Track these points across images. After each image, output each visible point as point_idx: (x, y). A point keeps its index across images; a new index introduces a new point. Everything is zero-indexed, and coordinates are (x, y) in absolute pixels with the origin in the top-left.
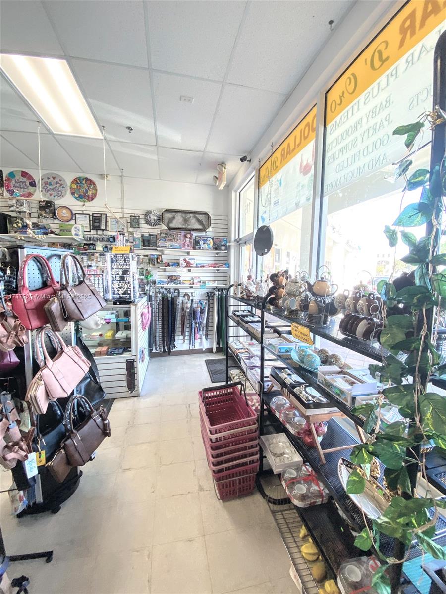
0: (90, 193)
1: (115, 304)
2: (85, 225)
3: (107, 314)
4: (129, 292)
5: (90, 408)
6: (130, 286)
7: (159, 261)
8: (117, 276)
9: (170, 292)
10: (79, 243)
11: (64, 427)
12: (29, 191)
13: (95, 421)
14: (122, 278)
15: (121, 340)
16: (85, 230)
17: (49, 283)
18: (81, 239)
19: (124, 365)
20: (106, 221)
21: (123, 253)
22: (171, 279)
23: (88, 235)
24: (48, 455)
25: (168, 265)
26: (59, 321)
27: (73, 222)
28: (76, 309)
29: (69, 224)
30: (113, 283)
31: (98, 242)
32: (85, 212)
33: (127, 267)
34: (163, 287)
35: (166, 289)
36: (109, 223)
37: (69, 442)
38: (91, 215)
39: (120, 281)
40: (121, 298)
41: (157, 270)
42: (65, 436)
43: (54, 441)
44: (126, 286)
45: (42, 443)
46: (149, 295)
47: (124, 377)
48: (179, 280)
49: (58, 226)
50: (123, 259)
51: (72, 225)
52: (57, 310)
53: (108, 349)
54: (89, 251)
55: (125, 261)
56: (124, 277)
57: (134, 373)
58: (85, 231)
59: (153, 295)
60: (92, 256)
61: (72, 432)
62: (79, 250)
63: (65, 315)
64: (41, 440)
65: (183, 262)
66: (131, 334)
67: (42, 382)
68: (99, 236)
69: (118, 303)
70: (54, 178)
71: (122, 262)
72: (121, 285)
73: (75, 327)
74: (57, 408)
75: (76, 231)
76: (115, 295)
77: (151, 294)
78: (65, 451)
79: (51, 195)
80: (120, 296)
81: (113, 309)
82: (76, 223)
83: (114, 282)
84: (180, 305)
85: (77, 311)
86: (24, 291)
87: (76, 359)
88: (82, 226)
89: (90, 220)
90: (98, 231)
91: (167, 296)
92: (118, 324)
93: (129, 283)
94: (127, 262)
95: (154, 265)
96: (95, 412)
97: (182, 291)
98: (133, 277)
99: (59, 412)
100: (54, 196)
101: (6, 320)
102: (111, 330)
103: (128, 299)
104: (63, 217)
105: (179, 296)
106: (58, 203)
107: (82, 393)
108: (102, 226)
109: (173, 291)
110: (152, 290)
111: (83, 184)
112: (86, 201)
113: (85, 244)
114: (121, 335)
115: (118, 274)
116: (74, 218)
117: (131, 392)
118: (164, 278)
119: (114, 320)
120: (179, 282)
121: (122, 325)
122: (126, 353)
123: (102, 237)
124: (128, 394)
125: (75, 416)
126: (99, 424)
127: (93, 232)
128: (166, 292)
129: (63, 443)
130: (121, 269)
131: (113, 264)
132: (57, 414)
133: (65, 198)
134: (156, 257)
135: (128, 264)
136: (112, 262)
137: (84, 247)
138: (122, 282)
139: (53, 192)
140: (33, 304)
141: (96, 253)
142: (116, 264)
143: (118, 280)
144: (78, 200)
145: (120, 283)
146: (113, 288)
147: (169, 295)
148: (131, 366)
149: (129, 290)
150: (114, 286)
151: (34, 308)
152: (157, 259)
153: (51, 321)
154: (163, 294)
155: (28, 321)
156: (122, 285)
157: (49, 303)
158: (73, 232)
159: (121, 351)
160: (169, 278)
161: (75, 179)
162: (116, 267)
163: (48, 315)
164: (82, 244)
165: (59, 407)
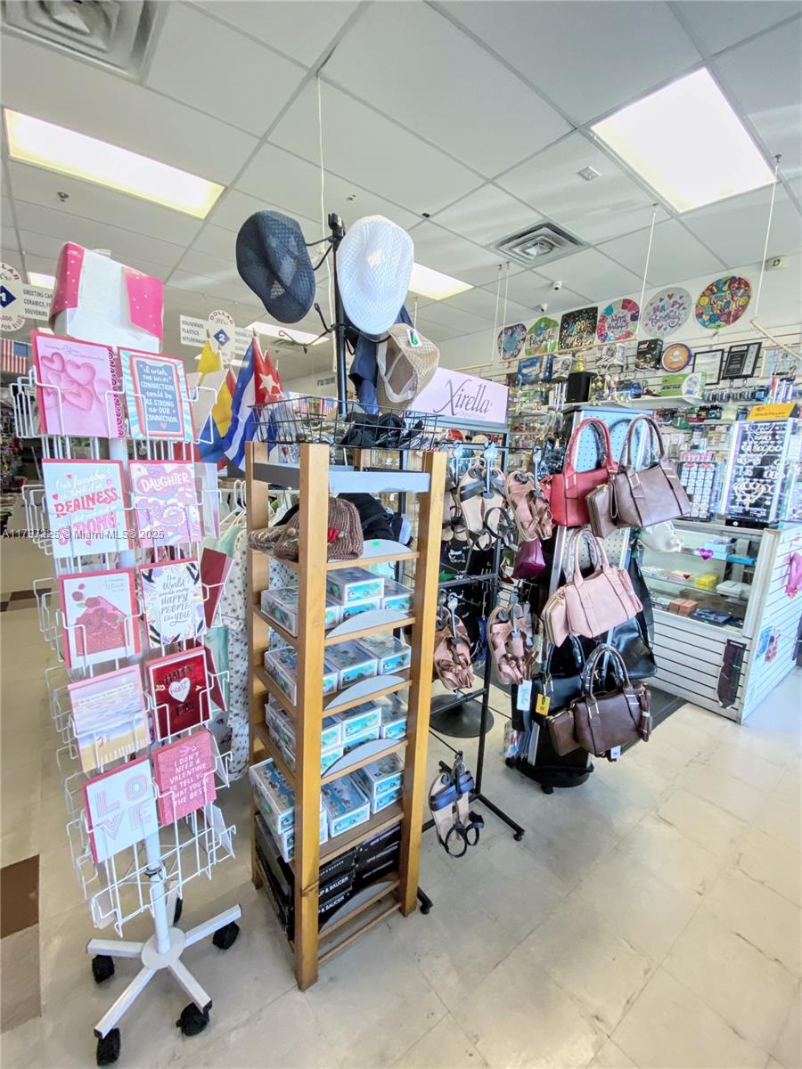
0: (733, 307)
1: (729, 523)
2: (708, 373)
3: (710, 542)
4: (767, 503)
5: (624, 676)
6: (772, 490)
8: (747, 467)
10: (689, 407)
11: (581, 682)
12: (629, 329)
13: (628, 702)
14: (758, 474)
15: (729, 600)
16: (708, 382)
17: (603, 463)
18: (696, 399)
19: (722, 648)
20: (757, 357)
21: (773, 418)
23: (711, 390)
24: (553, 707)
26: (603, 522)
27: (689, 369)
28: (634, 507)
29: (680, 376)
30: (736, 481)
31: (731, 401)
32: (714, 348)
33: (775, 449)
36: (763, 363)
37: (581, 706)
38: (727, 350)
39: (752, 477)
40: (746, 513)
42: (578, 695)
43: (565, 693)
44: (763, 489)
45: (549, 685)
47: (717, 671)
49: (660, 381)
50: (770, 432)
51: (685, 376)
52: (604, 502)
53: (696, 606)
54: (706, 422)
55: (774, 435)
56: (762, 471)
57: (738, 673)
58: (707, 384)
60: (710, 432)
61: (590, 697)
62: (688, 420)
63: (614, 513)
64: (549, 682)
66: (749, 591)
67: (563, 601)
68: (734, 391)
69: (736, 523)
70: (670, 297)
71: (766, 437)
72: (751, 487)
73: (630, 540)
74: (578, 651)
75: (689, 386)
76: (733, 507)
78: (574, 714)
79: (659, 328)
80: (744, 510)
81: (721, 533)
82: (693, 372)
83: (738, 479)
85: (633, 511)
86: (569, 471)
87: (620, 590)
88: (704, 375)
89: (722, 361)
90: (735, 380)
92: (729, 565)
93: (772, 483)
94: (777, 437)
96: (630, 688)
98: (786, 472)
99: (579, 658)
100: (665, 329)
101: (534, 502)
102: (713, 574)
103: (763, 517)
104: (673, 363)
106: (668, 339)
107: (621, 649)
108: (745, 368)
111: (724, 292)
112: (724, 323)
113: (702, 409)
114: (731, 588)
115: (751, 464)
116: (691, 363)
117: (724, 707)
119: (721, 554)
121: (738, 570)
122: (730, 627)
123: (739, 391)
124: (717, 706)
125: (600, 676)
126: (632, 708)
127: (724, 384)
129: (575, 703)
130: (759, 453)
131: (745, 443)
132: (576, 660)
133: (682, 328)
135: (779, 442)
136: (744, 438)
137: (698, 415)
138: (756, 480)
139: (664, 323)
140: (575, 491)
141: (721, 425)
142: (751, 443)
143: (748, 477)
144: (706, 326)
145: (751, 481)
146: (733, 492)
148: (734, 654)
149: (769, 498)
150: (735, 488)
151: (575, 496)
153: (592, 521)
155: (564, 514)
156: (755, 486)
157: (594, 492)
158: (684, 388)
159: (721, 619)
161: (708, 289)
162: (749, 449)
163: (590, 510)
164: (696, 410)
165: (580, 651)
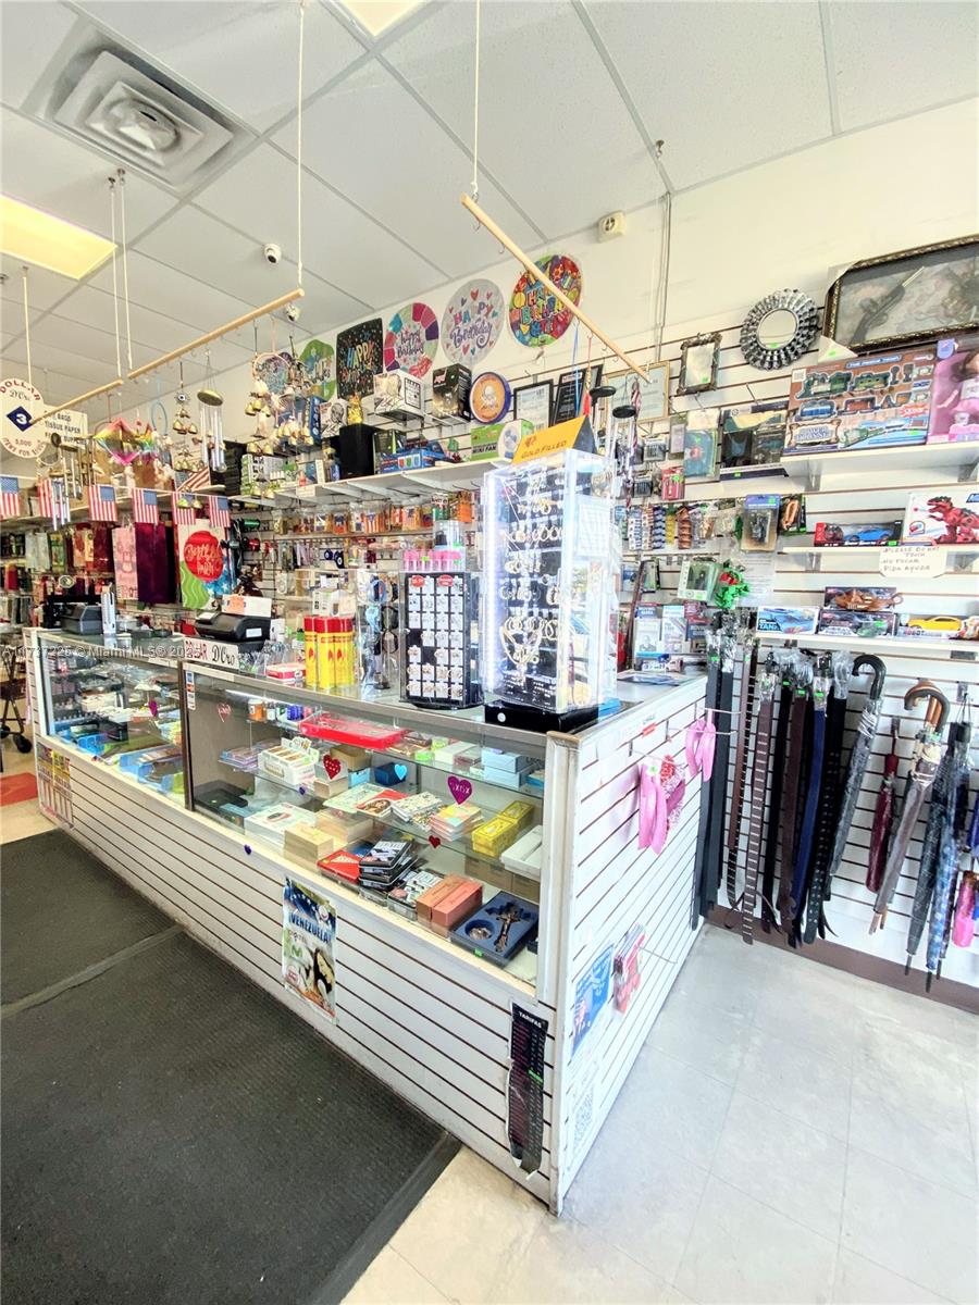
1: (492, 715)
7: (788, 519)
9: (824, 669)
12: (425, 354)
19: (505, 1025)
22: (843, 608)
25: (835, 538)
27: (509, 416)
29: (495, 429)
32: (539, 380)
34: (795, 643)
35: (809, 653)
38: (556, 382)
41: (777, 564)
46: (720, 672)
47: (504, 1079)
48: (888, 615)
49: (471, 440)
51: (501, 428)
57: (540, 1093)
59: (737, 675)
65: (923, 516)
69: (501, 717)
70: (474, 296)
75: (507, 444)
77: (727, 667)
79: (465, 350)
82: (514, 420)
84: (877, 739)
89: (551, 400)
91: (808, 688)
95: (761, 540)
97: (900, 673)
100: (473, 351)
104: (485, 407)
105: (875, 693)
106: (477, 367)
109: (848, 665)
110: (735, 651)
112: (549, 337)
116: (512, 408)
117: (525, 1168)
118: (803, 604)
120: (884, 624)
128: (804, 669)
133: (495, 348)
134: (773, 504)
139: (471, 341)
144: (526, 344)
147: (821, 686)
152: (780, 512)
154: (787, 674)
158: (502, 448)
160: (827, 601)
161: (522, 279)
